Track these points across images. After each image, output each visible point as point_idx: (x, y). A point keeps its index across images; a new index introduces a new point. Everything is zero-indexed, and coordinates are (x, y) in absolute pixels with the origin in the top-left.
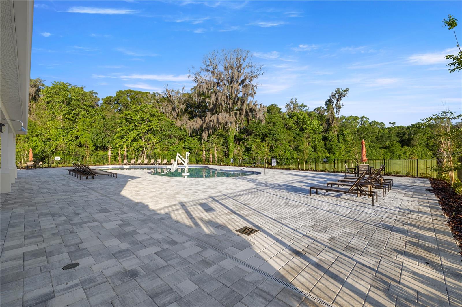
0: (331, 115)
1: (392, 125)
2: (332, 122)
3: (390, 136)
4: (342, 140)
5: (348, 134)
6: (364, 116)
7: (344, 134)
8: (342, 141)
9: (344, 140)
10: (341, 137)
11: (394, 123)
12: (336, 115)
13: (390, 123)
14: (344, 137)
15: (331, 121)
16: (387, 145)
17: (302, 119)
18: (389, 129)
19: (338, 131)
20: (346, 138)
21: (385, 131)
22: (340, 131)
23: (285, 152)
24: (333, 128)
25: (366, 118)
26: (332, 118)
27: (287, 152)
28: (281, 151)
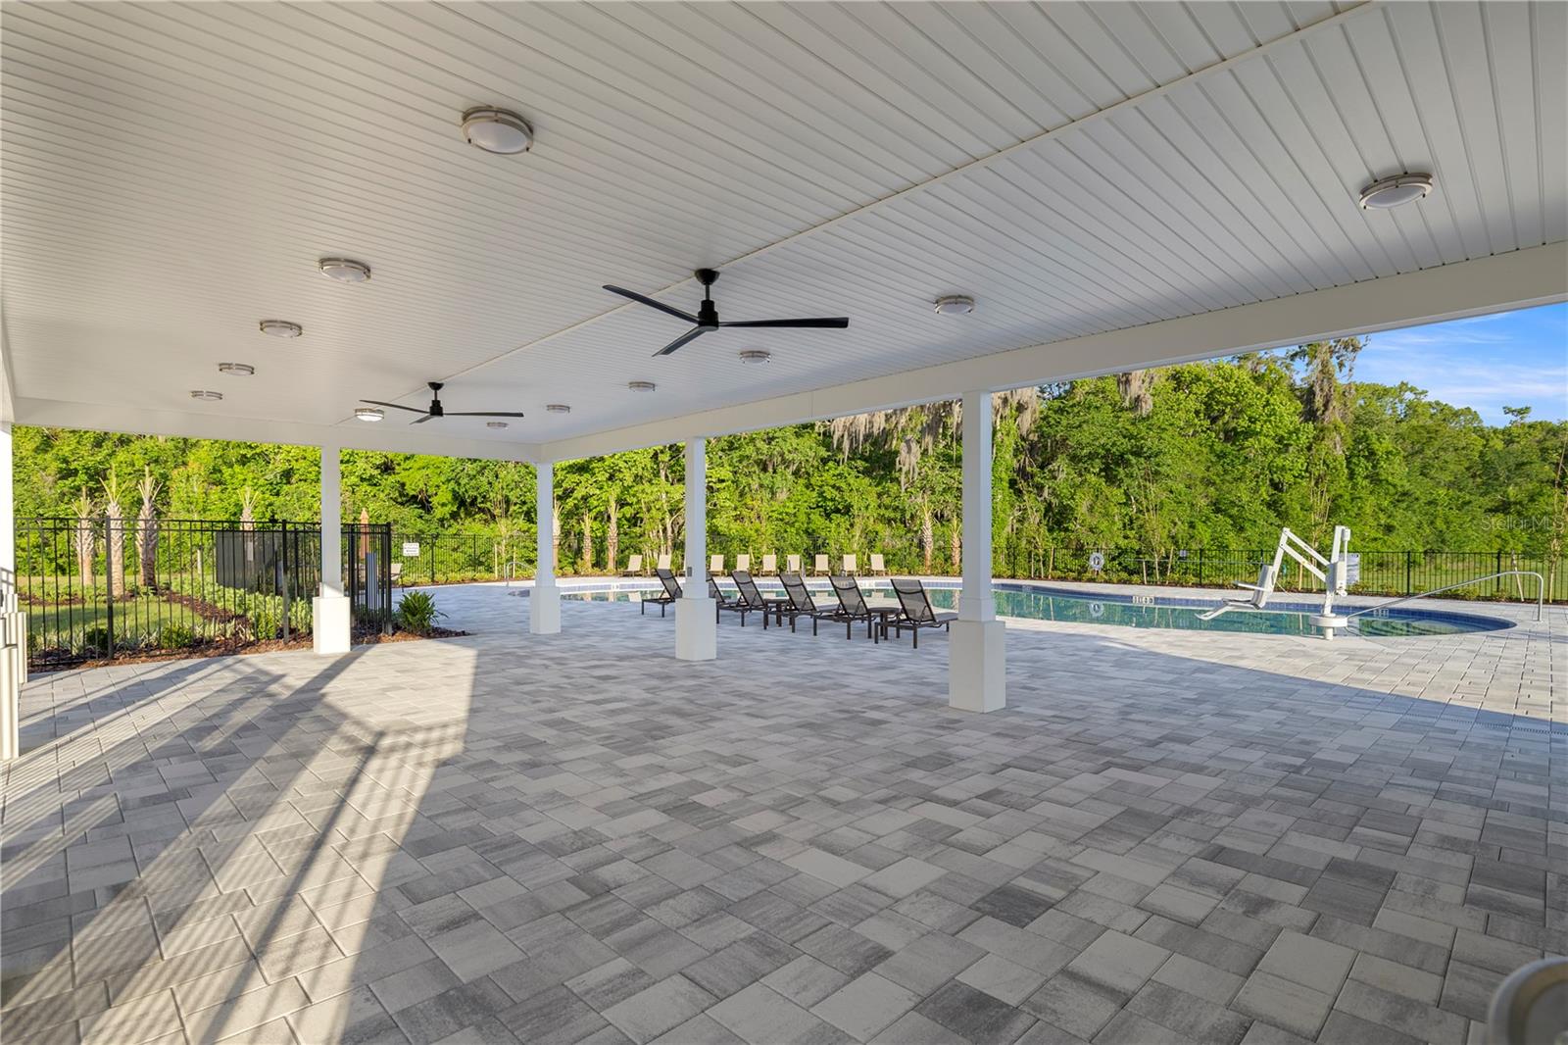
0: (1321, 376)
1: (1514, 418)
2: (1326, 406)
3: (1523, 464)
4: (1366, 477)
5: (1390, 453)
6: (1406, 384)
7: (1372, 453)
8: (1365, 483)
9: (1375, 479)
10: (1363, 467)
11: (1522, 412)
12: (1341, 379)
13: (1508, 411)
14: (1374, 467)
15: (1319, 401)
16: (1512, 499)
17: (1231, 395)
18: (1508, 436)
19: (1350, 441)
20: (1382, 471)
21: (1491, 444)
22: (1357, 441)
23: (1192, 526)
24: (1328, 429)
25: (1412, 390)
26: (1326, 389)
27: (1200, 526)
28: (1177, 520)
